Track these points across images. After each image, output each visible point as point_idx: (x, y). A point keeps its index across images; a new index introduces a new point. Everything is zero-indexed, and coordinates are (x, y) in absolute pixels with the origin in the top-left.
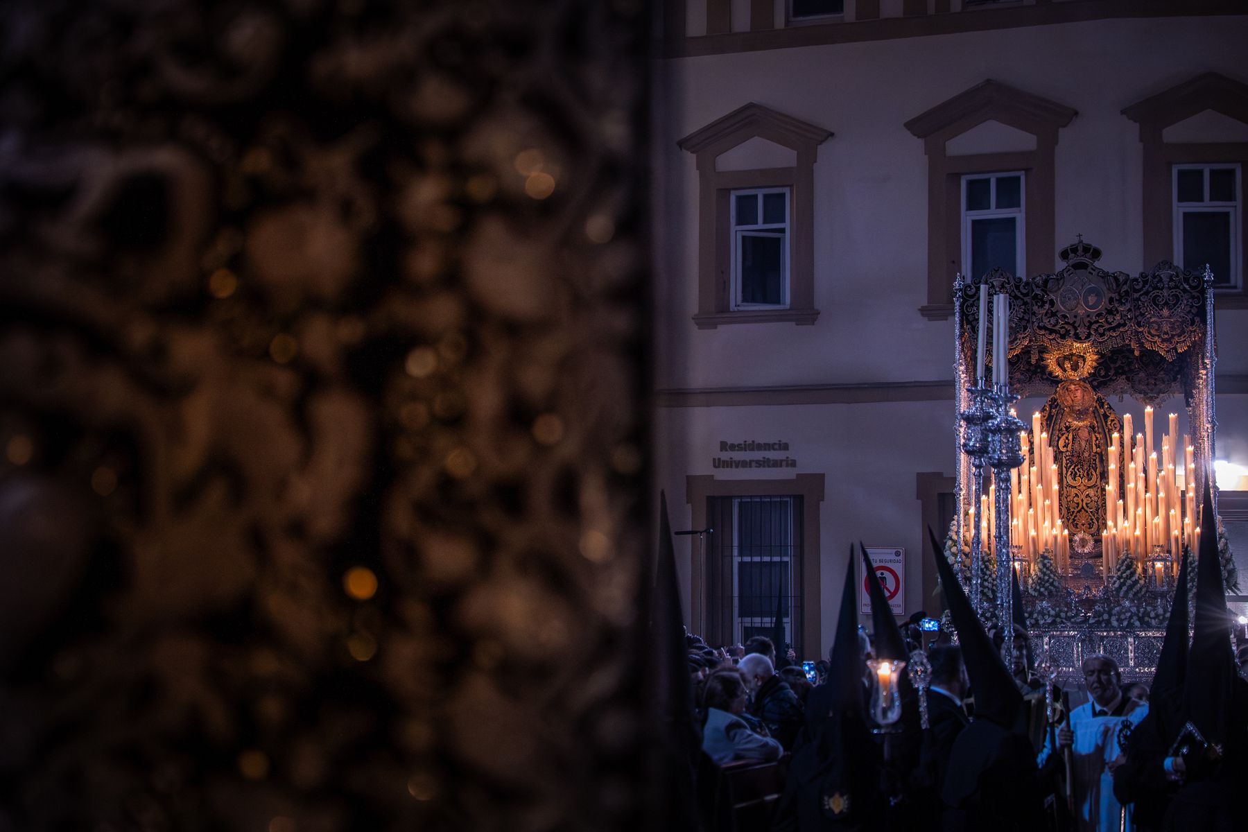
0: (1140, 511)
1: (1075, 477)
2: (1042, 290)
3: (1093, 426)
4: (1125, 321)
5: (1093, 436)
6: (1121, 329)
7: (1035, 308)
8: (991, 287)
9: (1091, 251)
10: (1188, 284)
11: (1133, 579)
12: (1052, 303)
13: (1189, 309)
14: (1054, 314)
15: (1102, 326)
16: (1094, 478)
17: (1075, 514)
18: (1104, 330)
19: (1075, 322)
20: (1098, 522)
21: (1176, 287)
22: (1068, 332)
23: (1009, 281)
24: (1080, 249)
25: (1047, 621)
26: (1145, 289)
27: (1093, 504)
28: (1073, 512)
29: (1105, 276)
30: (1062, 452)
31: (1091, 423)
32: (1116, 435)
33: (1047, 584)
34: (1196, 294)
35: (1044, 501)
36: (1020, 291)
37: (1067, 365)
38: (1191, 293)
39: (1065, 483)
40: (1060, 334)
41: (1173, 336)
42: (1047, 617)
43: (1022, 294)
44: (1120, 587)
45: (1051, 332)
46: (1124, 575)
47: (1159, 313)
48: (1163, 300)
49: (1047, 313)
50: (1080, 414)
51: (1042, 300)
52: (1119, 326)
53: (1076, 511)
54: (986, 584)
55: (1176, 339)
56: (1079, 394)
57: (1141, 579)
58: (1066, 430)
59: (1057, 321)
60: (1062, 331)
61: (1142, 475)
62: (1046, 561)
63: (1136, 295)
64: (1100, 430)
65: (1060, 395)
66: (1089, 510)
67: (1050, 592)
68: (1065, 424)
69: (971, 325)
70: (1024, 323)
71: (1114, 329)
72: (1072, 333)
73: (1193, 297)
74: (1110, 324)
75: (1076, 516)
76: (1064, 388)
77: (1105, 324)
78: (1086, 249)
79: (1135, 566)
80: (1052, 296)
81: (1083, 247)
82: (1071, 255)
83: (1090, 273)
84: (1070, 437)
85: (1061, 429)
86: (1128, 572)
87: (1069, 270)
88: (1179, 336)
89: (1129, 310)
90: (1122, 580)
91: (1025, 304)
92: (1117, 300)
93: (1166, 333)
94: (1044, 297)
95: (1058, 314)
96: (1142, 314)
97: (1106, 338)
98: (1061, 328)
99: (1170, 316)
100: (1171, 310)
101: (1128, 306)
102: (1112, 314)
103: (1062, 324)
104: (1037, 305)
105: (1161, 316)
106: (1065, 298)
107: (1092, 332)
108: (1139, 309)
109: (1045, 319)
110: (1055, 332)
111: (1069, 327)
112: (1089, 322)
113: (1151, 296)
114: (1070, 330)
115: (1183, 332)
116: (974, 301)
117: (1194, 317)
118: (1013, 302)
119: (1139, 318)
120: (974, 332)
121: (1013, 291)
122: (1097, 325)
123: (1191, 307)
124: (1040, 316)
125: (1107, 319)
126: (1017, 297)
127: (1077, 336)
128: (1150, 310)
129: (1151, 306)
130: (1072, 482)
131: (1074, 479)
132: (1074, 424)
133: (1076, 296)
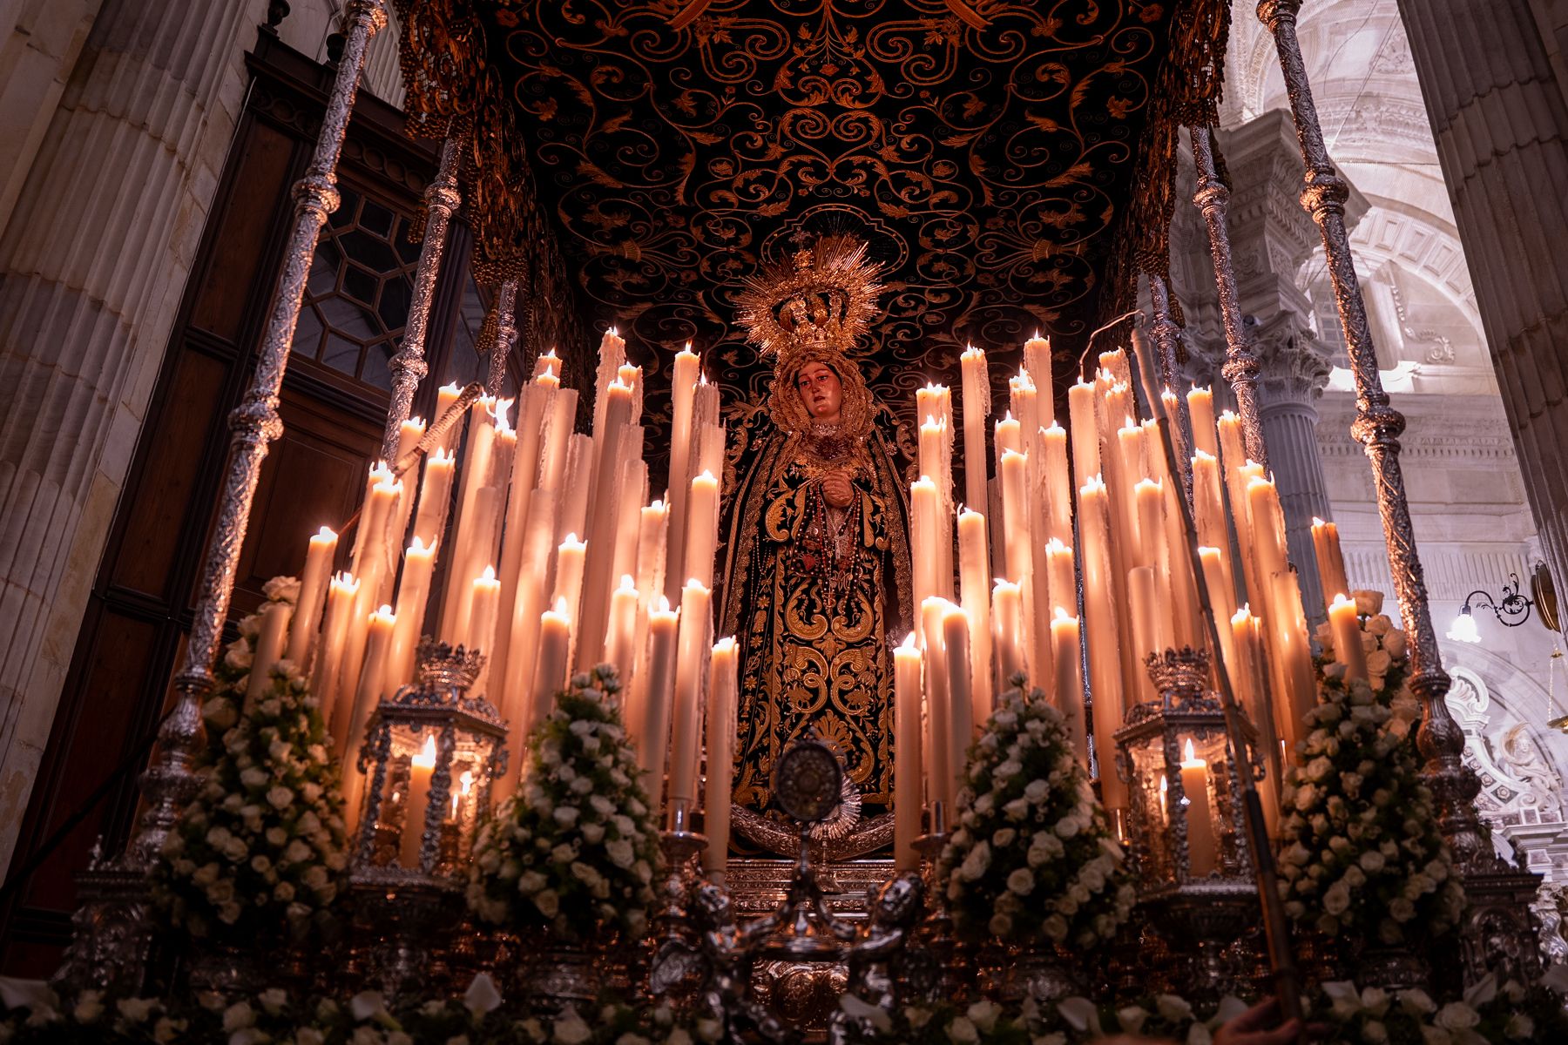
1: (810, 613)
3: (867, 479)
5: (866, 500)
11: (1071, 825)
16: (866, 619)
17: (803, 723)
20: (875, 751)
28: (800, 716)
30: (775, 546)
31: (861, 470)
33: (564, 853)
39: (778, 628)
44: (995, 877)
50: (832, 450)
53: (807, 712)
54: (219, 837)
56: (829, 395)
57: (1105, 833)
58: (789, 485)
62: (581, 727)
64: (887, 488)
65: (778, 404)
66: (848, 713)
68: (788, 471)
75: (806, 728)
79: (1065, 761)
84: (800, 502)
85: (776, 485)
90: (1003, 837)
130: (799, 629)
131: (808, 619)
132: (813, 472)
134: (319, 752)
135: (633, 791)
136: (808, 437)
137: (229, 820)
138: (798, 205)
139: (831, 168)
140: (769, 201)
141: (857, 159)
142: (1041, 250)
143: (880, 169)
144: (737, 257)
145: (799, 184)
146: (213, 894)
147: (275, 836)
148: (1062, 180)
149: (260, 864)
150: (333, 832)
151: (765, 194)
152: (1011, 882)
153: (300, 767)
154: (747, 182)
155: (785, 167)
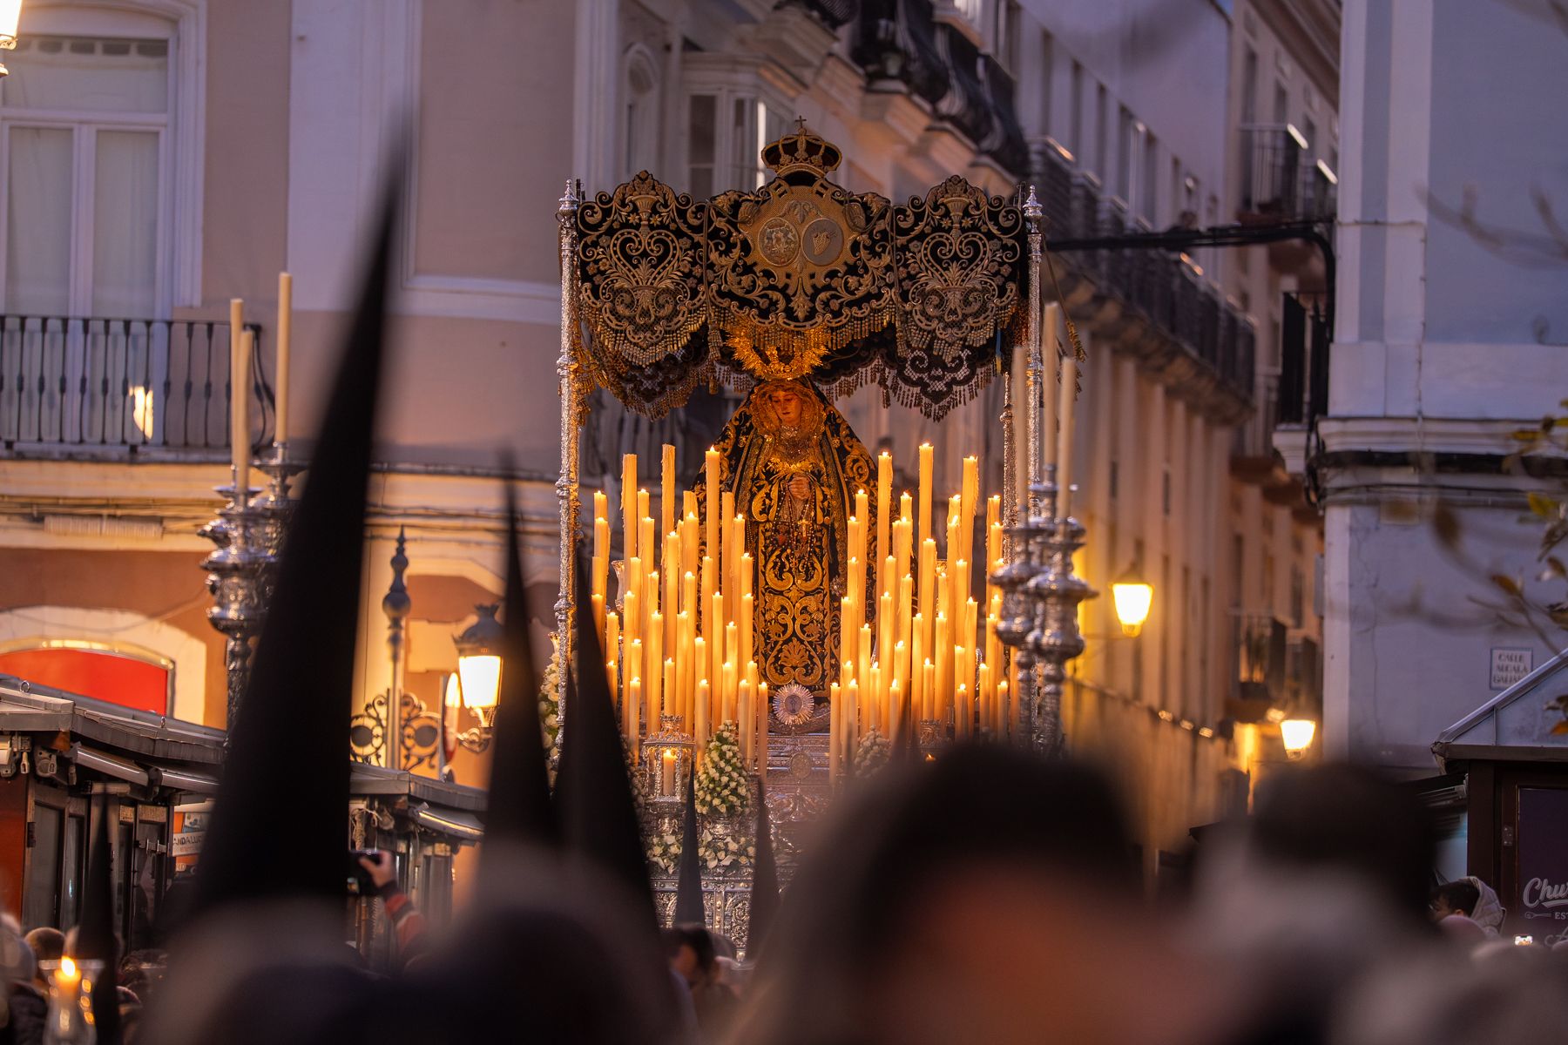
0: (901, 646)
1: (781, 572)
2: (728, 222)
3: (819, 471)
4: (880, 288)
5: (818, 491)
6: (874, 304)
7: (714, 256)
8: (632, 212)
9: (822, 151)
10: (997, 223)
12: (746, 247)
13: (996, 268)
14: (748, 269)
15: (838, 298)
16: (818, 574)
18: (841, 304)
19: (786, 286)
20: (822, 663)
21: (975, 228)
22: (774, 303)
23: (666, 201)
24: (801, 146)
25: (723, 863)
26: (918, 229)
27: (814, 629)
28: (776, 643)
29: (845, 200)
31: (815, 465)
32: (861, 495)
34: (1010, 242)
35: (725, 624)
36: (686, 222)
37: (772, 353)
38: (1000, 239)
39: (762, 583)
40: (758, 307)
41: (965, 318)
42: (722, 855)
43: (690, 227)
45: (744, 303)
47: (942, 275)
48: (950, 251)
49: (736, 265)
50: (794, 449)
51: (727, 240)
52: (868, 297)
53: (781, 640)
55: (971, 320)
58: (767, 479)
59: (754, 282)
60: (764, 303)
61: (908, 578)
63: (902, 240)
65: (757, 409)
66: (806, 639)
67: (731, 808)
68: (765, 467)
69: (593, 282)
70: (691, 282)
71: (858, 303)
72: (782, 305)
73: (1004, 247)
74: (852, 293)
75: (780, 651)
76: (764, 394)
77: (842, 292)
78: (812, 148)
80: (746, 232)
81: (807, 142)
82: (785, 158)
83: (818, 192)
85: (758, 478)
87: (780, 186)
88: (976, 315)
89: (888, 268)
91: (695, 246)
92: (865, 247)
93: (953, 312)
94: (730, 234)
95: (757, 269)
96: (911, 277)
97: (844, 321)
98: (761, 297)
99: (963, 281)
100: (965, 269)
101: (886, 259)
102: (857, 274)
103: (764, 289)
104: (717, 249)
105: (945, 280)
106: (770, 239)
107: (819, 306)
108: (906, 266)
109: (731, 277)
110: (750, 304)
111: (776, 295)
112: (814, 286)
113: (928, 243)
114: (777, 301)
115: (983, 309)
116: (599, 237)
117: (1004, 283)
118: (673, 241)
119: (906, 284)
120: (597, 297)
121: (674, 221)
122: (828, 294)
123: (1001, 264)
124: (723, 272)
125: (846, 283)
126: (679, 234)
127: (790, 314)
128: (927, 269)
129: (928, 261)
131: (780, 577)
133: (790, 236)
136: (778, 438)
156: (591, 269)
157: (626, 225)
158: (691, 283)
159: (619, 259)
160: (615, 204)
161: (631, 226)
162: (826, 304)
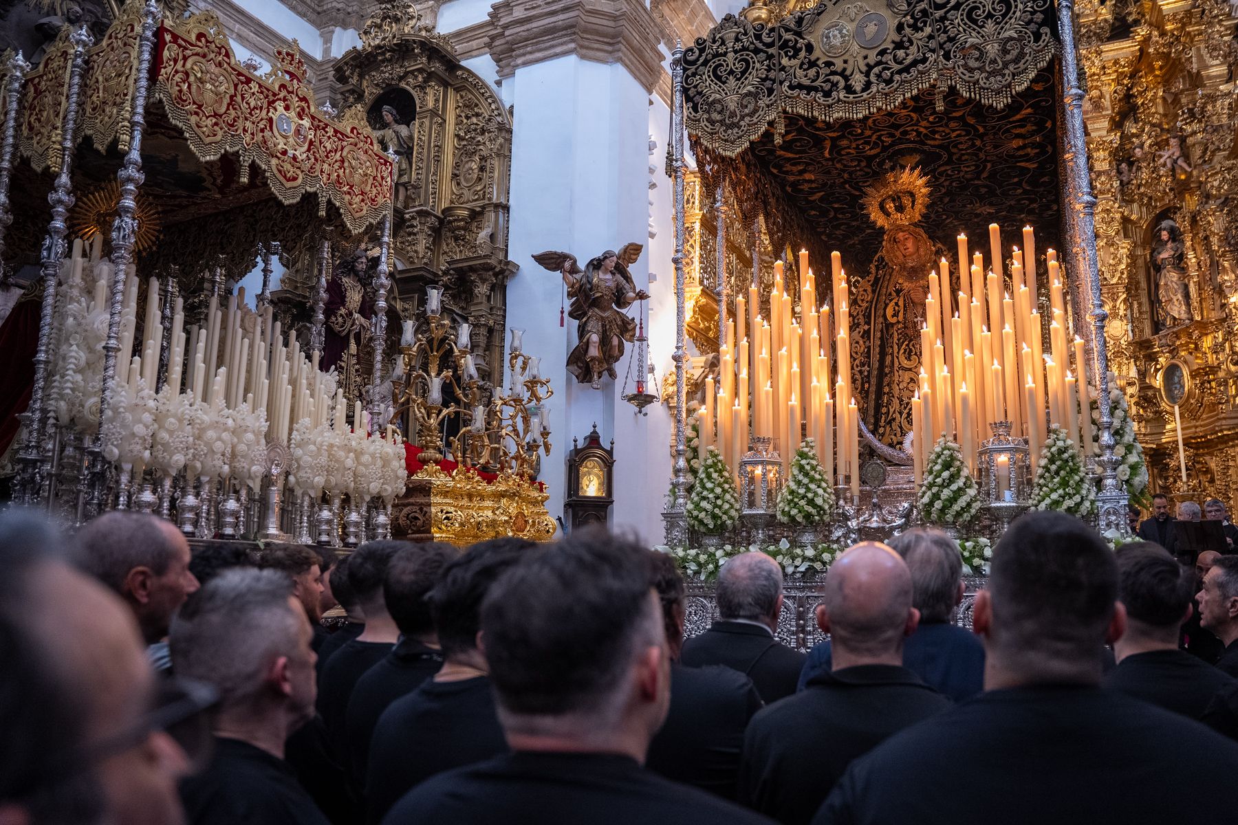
1: (910, 355)
2: (795, 33)
4: (924, 54)
6: (921, 67)
7: (785, 61)
8: (721, 45)
11: (954, 487)
12: (810, 48)
13: (1029, 17)
14: (813, 64)
15: (888, 69)
18: (892, 73)
19: (845, 69)
22: (835, 85)
23: (745, 31)
26: (953, 2)
30: (892, 325)
33: (803, 503)
36: (761, 42)
37: (890, 206)
39: (896, 364)
40: (823, 91)
41: (1006, 65)
43: (765, 44)
44: (931, 504)
45: (809, 89)
46: (939, 480)
47: (979, 33)
48: (984, 11)
49: (802, 64)
50: (914, 273)
51: (794, 47)
52: (915, 63)
54: (704, 504)
55: (1011, 67)
56: (910, 244)
57: (970, 487)
58: (896, 294)
59: (818, 72)
60: (827, 87)
62: (803, 462)
63: (942, 12)
65: (888, 252)
68: (895, 287)
69: (693, 102)
70: (768, 84)
71: (906, 70)
72: (842, 84)
74: (901, 63)
76: (891, 241)
77: (892, 64)
79: (958, 463)
80: (809, 37)
84: (901, 303)
85: (890, 294)
86: (946, 474)
89: (930, 37)
90: (935, 490)
91: (770, 57)
92: (909, 26)
93: (994, 61)
94: (797, 42)
95: (819, 63)
96: (951, 40)
97: (896, 86)
98: (824, 82)
99: (999, 33)
100: (999, 23)
101: (928, 30)
102: (903, 48)
103: (827, 75)
104: (786, 55)
105: (983, 36)
106: (828, 37)
107: (873, 78)
108: (945, 32)
109: (799, 73)
110: (816, 89)
111: (836, 78)
112: (868, 65)
113: (964, 10)
114: (837, 83)
115: (1021, 55)
116: (696, 69)
117: (1039, 29)
118: (752, 58)
119: (948, 46)
120: (696, 111)
121: (752, 43)
122: (880, 67)
123: (1032, 13)
124: (792, 70)
125: (895, 56)
126: (757, 51)
127: (849, 89)
128: (965, 30)
129: (965, 24)
130: (905, 363)
131: (909, 359)
132: (907, 285)
133: (844, 31)
134: (726, 474)
135: (822, 480)
136: (903, 267)
137: (704, 498)
138: (885, 149)
139: (898, 134)
140: (870, 149)
141: (909, 129)
142: (1016, 143)
143: (922, 129)
144: (860, 170)
145: (883, 142)
146: (705, 521)
147: (719, 502)
148: (1018, 117)
149: (717, 511)
150: (735, 498)
151: (868, 147)
152: (935, 505)
153: (722, 480)
154: (858, 145)
155: (874, 137)
156: (692, 92)
157: (717, 55)
158: (768, 86)
159: (712, 81)
160: (708, 44)
161: (721, 55)
162: (879, 76)
